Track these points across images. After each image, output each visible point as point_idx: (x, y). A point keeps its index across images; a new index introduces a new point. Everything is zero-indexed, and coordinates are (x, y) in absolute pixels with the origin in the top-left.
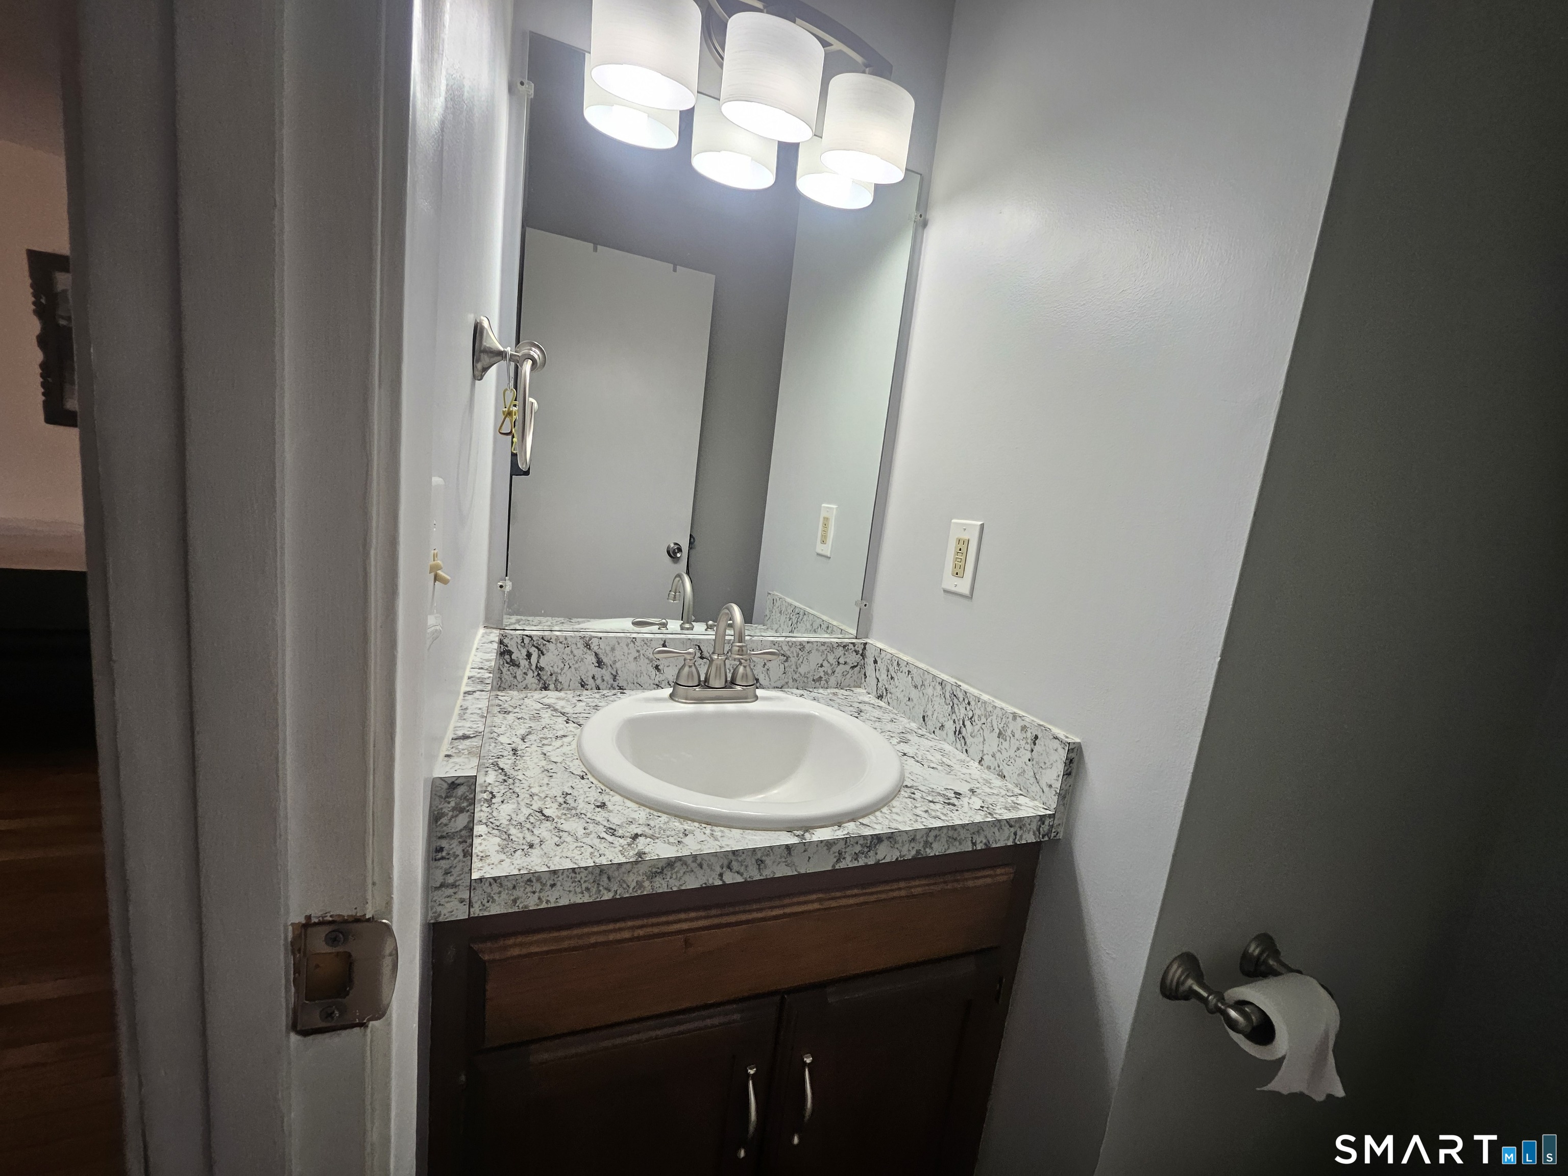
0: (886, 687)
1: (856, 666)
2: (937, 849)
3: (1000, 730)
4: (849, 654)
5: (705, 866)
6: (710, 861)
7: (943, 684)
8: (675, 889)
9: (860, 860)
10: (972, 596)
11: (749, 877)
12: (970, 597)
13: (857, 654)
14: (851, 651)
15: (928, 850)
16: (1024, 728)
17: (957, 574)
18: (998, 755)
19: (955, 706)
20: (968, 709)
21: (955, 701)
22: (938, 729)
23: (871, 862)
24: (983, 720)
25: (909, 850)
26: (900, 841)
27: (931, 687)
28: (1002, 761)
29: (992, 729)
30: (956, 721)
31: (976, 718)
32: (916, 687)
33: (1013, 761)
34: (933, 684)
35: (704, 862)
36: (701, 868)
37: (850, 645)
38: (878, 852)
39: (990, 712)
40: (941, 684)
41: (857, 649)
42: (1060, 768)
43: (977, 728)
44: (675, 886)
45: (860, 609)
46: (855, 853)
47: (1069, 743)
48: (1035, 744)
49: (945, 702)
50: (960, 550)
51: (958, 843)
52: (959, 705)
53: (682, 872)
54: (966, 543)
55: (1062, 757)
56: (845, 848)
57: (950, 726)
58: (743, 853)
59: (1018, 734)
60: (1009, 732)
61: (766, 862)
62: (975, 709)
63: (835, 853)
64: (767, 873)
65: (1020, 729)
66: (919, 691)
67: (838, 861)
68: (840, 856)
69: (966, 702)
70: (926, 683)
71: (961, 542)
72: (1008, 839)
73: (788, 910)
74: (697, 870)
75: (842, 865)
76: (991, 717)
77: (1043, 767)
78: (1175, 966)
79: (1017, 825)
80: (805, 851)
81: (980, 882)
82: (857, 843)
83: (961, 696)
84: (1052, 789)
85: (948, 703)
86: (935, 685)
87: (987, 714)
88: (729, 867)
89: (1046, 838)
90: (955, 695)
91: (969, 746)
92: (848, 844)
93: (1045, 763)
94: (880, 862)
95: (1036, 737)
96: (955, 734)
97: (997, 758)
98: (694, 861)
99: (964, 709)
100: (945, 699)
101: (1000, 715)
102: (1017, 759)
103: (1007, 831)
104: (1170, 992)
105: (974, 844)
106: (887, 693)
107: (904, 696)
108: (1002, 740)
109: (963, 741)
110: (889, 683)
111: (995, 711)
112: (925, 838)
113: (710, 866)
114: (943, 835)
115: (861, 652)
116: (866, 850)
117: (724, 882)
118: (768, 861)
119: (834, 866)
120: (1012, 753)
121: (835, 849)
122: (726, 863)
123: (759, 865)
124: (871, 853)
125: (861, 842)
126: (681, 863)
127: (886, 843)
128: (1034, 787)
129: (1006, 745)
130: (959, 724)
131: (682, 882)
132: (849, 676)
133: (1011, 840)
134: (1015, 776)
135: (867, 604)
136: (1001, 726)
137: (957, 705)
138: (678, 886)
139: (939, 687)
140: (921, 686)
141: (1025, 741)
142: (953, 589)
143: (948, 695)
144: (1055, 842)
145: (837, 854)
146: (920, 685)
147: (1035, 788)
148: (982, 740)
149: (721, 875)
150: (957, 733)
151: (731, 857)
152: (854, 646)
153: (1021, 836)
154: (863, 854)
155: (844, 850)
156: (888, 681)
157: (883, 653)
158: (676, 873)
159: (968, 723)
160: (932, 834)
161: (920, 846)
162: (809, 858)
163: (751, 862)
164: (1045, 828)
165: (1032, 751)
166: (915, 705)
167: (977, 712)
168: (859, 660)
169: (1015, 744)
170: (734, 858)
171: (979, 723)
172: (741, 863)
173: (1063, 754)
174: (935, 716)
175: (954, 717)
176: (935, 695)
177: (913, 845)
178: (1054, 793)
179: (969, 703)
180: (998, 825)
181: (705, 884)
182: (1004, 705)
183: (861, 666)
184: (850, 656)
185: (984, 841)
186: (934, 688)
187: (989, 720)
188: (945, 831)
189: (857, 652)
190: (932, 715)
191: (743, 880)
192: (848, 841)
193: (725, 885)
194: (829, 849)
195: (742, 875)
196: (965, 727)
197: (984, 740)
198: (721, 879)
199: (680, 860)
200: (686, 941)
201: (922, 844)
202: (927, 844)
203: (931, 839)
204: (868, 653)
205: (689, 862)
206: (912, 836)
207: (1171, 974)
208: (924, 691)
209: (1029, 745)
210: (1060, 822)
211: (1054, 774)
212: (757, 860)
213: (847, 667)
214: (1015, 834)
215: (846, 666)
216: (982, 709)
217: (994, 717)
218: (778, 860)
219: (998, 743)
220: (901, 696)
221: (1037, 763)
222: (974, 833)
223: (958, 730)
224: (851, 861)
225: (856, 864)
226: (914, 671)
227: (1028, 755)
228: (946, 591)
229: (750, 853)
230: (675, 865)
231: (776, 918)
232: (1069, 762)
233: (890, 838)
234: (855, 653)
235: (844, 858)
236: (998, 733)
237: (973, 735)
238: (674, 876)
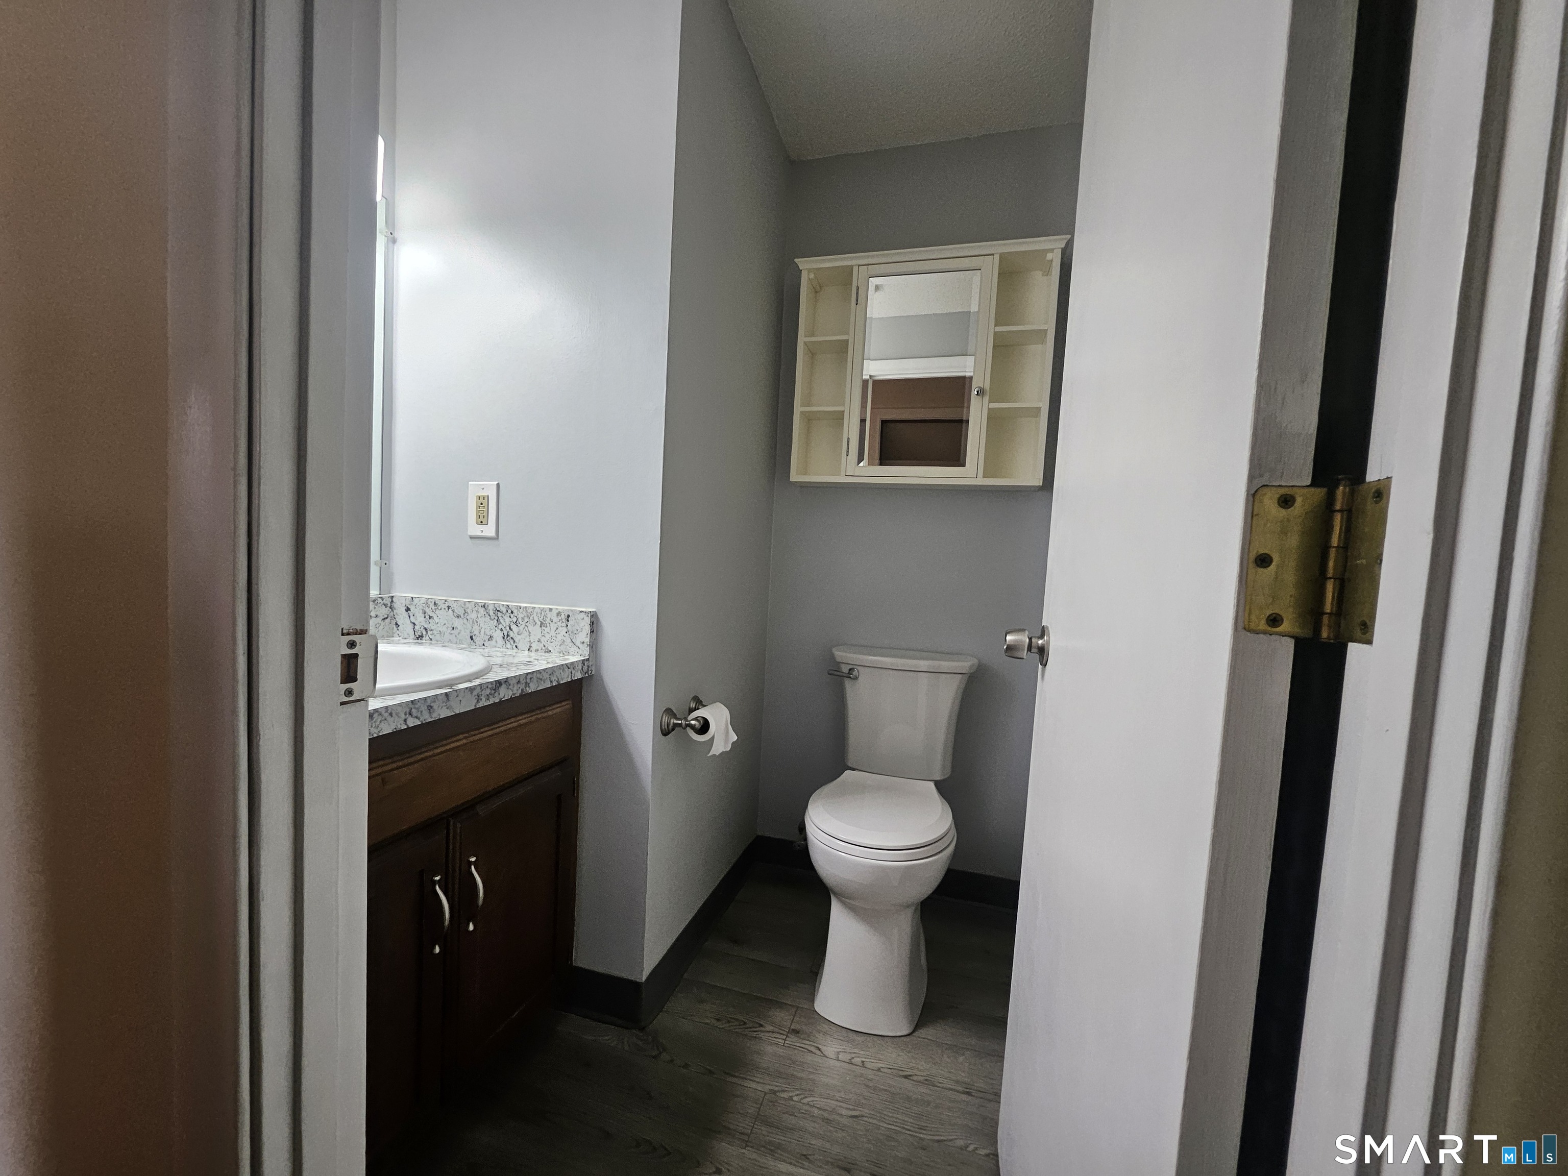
0: (425, 626)
1: (387, 618)
2: (532, 688)
3: (541, 622)
4: (379, 607)
5: (394, 715)
6: (397, 710)
7: (486, 606)
8: (375, 735)
9: (490, 700)
10: (498, 536)
11: (424, 720)
12: (496, 538)
13: (386, 607)
14: (380, 605)
15: (528, 689)
16: (559, 614)
17: (482, 522)
18: (543, 639)
19: (500, 618)
20: (512, 616)
21: (500, 614)
22: (487, 641)
23: (497, 701)
24: (526, 620)
25: (517, 690)
26: (512, 684)
27: (474, 612)
28: (546, 642)
29: (534, 623)
30: (503, 629)
31: (520, 620)
32: (458, 617)
33: (555, 638)
34: (476, 609)
35: (393, 712)
36: (392, 716)
37: (378, 599)
38: (500, 692)
39: (531, 612)
40: (484, 606)
41: (386, 603)
42: (587, 629)
43: (521, 628)
44: (375, 733)
45: (381, 568)
46: (487, 695)
47: (590, 612)
48: (568, 621)
49: (490, 618)
50: (482, 504)
51: (543, 682)
52: (504, 617)
53: (379, 721)
54: (486, 499)
55: (588, 622)
56: (481, 691)
57: (498, 635)
58: (419, 701)
59: (555, 619)
60: (548, 620)
61: (434, 707)
62: (518, 614)
63: (475, 696)
64: (435, 716)
65: (555, 615)
66: (463, 619)
67: (478, 702)
68: (479, 699)
69: (509, 611)
70: (468, 611)
71: (482, 499)
72: (568, 677)
73: (448, 747)
74: (389, 718)
75: (480, 705)
76: (532, 616)
77: (577, 633)
78: (664, 717)
79: (572, 667)
80: (457, 696)
81: (555, 711)
82: (487, 687)
83: (504, 610)
84: (585, 644)
85: (493, 618)
86: (478, 609)
87: (529, 615)
88: (410, 714)
89: (587, 675)
90: (498, 611)
91: (518, 642)
92: (482, 688)
93: (577, 630)
94: (503, 700)
95: (569, 616)
96: (504, 638)
97: (542, 641)
98: (386, 712)
99: (509, 618)
100: (490, 616)
101: (539, 611)
102: (557, 635)
103: (568, 672)
104: (665, 733)
105: (551, 682)
106: (427, 632)
107: (447, 628)
108: (544, 628)
109: (512, 641)
110: (428, 622)
111: (535, 610)
112: (525, 681)
113: (397, 714)
114: (535, 677)
115: (389, 605)
116: (493, 692)
117: (408, 726)
118: (435, 706)
119: (475, 706)
120: (553, 633)
121: (475, 693)
122: (408, 710)
123: (429, 710)
124: (496, 694)
125: (490, 686)
126: (378, 713)
127: (504, 686)
128: (572, 648)
129: (547, 630)
130: (506, 630)
131: (379, 729)
132: (381, 628)
133: (570, 677)
134: (558, 647)
135: (387, 562)
136: (541, 619)
137: (502, 617)
138: (377, 732)
139: (482, 610)
140: (464, 614)
141: (561, 622)
142: (480, 534)
143: (491, 613)
144: (591, 677)
145: (477, 697)
146: (462, 614)
147: (574, 648)
148: (528, 634)
149: (405, 720)
150: (505, 637)
151: (411, 706)
152: (383, 600)
153: (574, 675)
154: (491, 695)
155: (480, 693)
156: (426, 622)
157: (416, 601)
158: (375, 722)
159: (514, 627)
160: (529, 677)
161: (522, 686)
162: (461, 701)
163: (424, 708)
164: (585, 668)
165: (567, 626)
166: (461, 630)
167: (520, 616)
168: (389, 612)
169: (553, 626)
170: (413, 706)
171: (523, 623)
172: (417, 709)
173: (588, 620)
174: (482, 633)
175: (501, 626)
176: (479, 616)
177: (519, 686)
178: (586, 645)
179: (512, 612)
180: (562, 667)
181: (396, 729)
182: (539, 606)
183: (391, 617)
184: (380, 609)
185: (556, 679)
186: (477, 612)
187: (531, 618)
188: (535, 674)
189: (386, 605)
190: (480, 632)
191: (420, 723)
192: (482, 686)
193: (408, 728)
194: (472, 693)
195: (419, 719)
196: (511, 630)
197: (530, 633)
198: (406, 724)
199: (377, 712)
200: (383, 780)
201: (524, 685)
202: (527, 684)
203: (528, 681)
204: (397, 604)
205: (383, 713)
206: (518, 679)
207: (663, 720)
208: (468, 617)
209: (564, 623)
210: (592, 663)
211: (584, 636)
212: (428, 706)
213: (379, 620)
214: (571, 673)
215: (377, 619)
216: (524, 613)
217: (535, 614)
218: (442, 705)
219: (541, 631)
220: (443, 629)
221: (572, 632)
222: (550, 674)
223: (506, 635)
224: (485, 701)
225: (488, 703)
226: (454, 605)
227: (565, 630)
228: (472, 537)
229: (423, 702)
230: (374, 716)
231: (442, 753)
232: (592, 623)
233: (506, 682)
234: (384, 606)
235: (481, 699)
236: (540, 624)
237: (520, 633)
238: (374, 725)
